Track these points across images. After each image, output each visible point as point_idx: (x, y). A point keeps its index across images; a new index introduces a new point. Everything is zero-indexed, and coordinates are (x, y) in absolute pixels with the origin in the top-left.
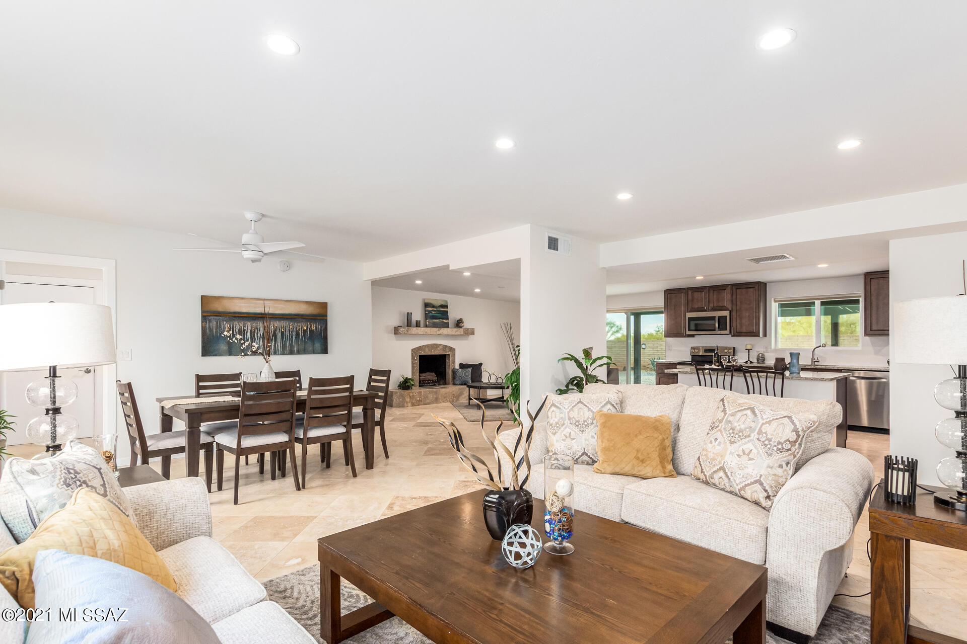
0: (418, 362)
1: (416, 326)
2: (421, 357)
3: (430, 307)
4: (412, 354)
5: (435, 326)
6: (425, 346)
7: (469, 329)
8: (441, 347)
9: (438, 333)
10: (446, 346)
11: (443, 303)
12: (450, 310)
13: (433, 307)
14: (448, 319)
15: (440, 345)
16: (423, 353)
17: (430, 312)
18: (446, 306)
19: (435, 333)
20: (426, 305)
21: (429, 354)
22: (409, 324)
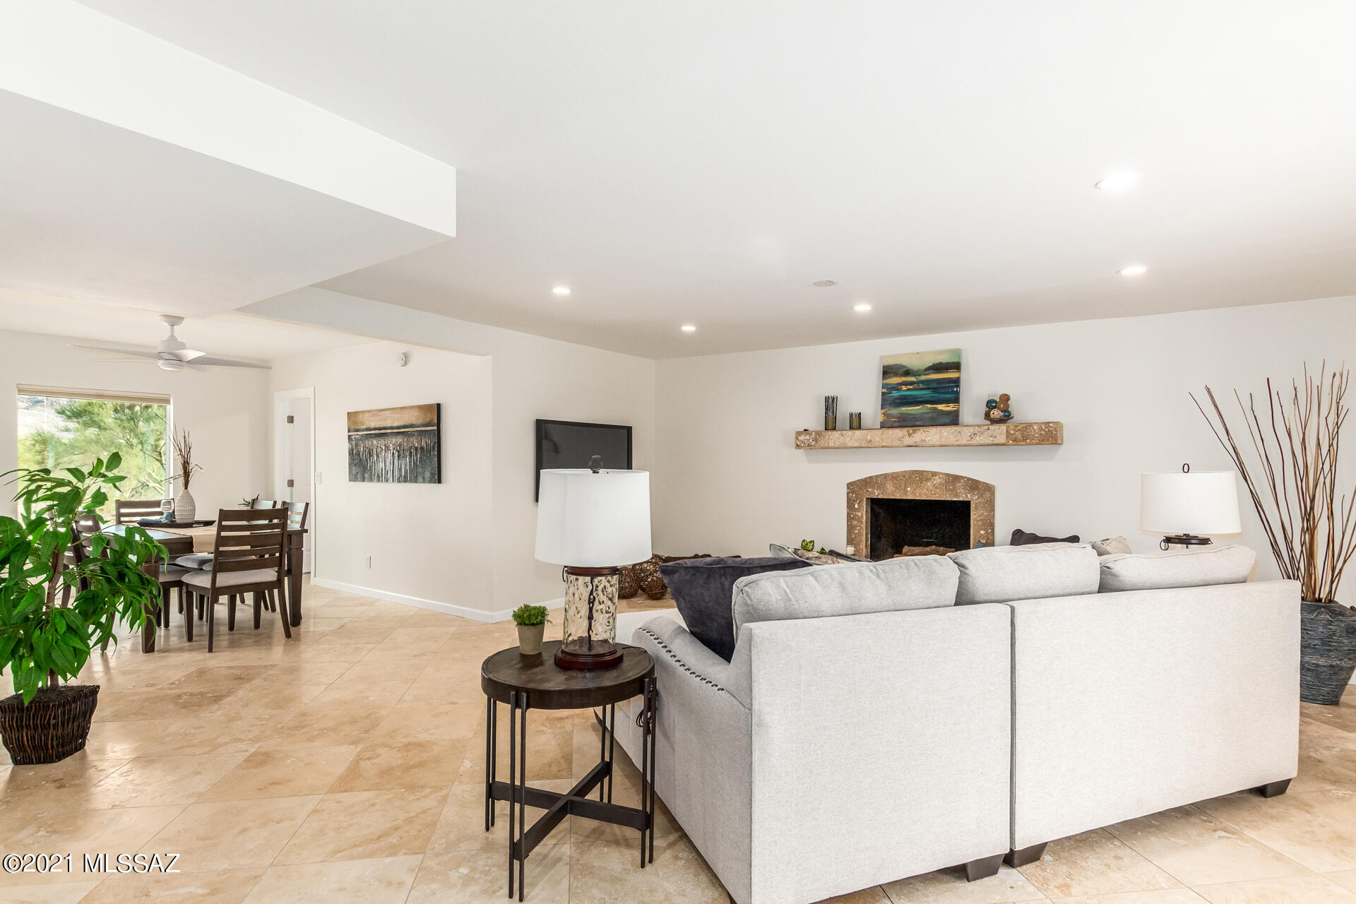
0: (863, 513)
1: (851, 428)
2: (875, 503)
3: (896, 374)
4: (848, 493)
5: (905, 423)
6: (885, 476)
7: (1031, 425)
8: (937, 480)
9: (908, 441)
10: (956, 478)
11: (944, 359)
12: (965, 376)
13: (907, 373)
14: (956, 400)
15: (934, 474)
16: (877, 494)
17: (897, 387)
18: (956, 366)
19: (899, 443)
20: (887, 371)
21: (898, 496)
22: (831, 423)
